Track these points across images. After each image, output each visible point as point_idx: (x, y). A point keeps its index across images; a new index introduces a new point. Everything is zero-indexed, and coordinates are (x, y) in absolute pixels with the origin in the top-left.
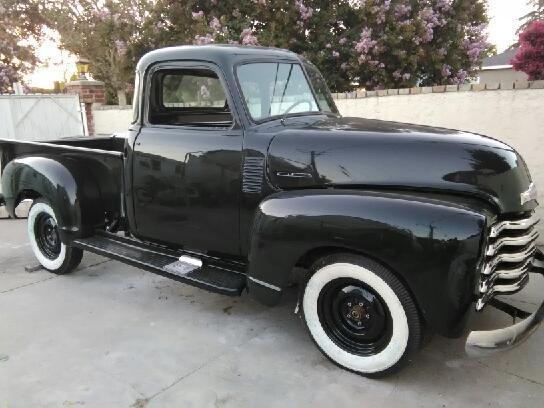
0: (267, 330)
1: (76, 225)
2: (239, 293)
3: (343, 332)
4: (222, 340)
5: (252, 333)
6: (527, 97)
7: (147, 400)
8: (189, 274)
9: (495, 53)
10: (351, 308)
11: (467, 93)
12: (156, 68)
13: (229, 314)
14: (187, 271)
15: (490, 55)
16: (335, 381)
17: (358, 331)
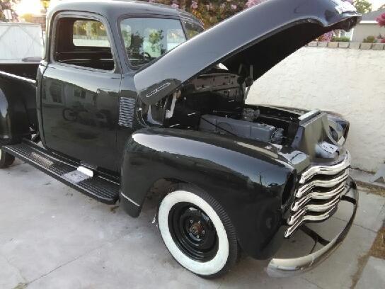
0: (138, 230)
1: (7, 134)
2: (114, 202)
3: (186, 240)
4: (101, 235)
5: (127, 230)
6: (368, 56)
7: (26, 284)
8: (80, 183)
9: (370, 10)
10: (193, 223)
11: (323, 49)
12: (60, 15)
13: (115, 212)
14: (78, 181)
15: (367, 11)
16: (175, 278)
17: (197, 242)
